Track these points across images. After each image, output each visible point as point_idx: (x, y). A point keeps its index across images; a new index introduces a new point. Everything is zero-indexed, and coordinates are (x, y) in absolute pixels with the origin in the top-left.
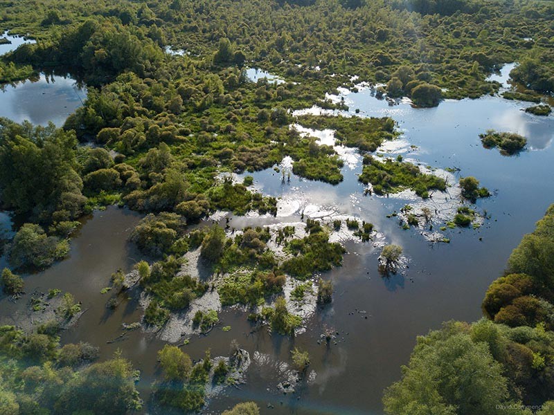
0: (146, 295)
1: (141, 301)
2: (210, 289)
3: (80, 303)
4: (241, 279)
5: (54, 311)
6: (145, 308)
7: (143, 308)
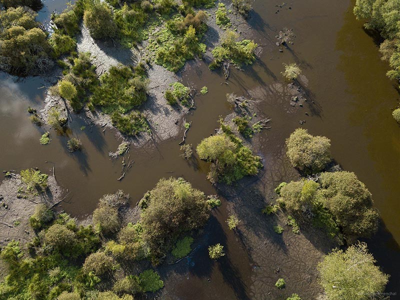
0: (94, 113)
1: (97, 122)
2: (147, 66)
3: (37, 170)
4: (162, 39)
5: (19, 198)
6: (111, 125)
7: (109, 128)
